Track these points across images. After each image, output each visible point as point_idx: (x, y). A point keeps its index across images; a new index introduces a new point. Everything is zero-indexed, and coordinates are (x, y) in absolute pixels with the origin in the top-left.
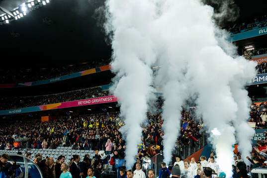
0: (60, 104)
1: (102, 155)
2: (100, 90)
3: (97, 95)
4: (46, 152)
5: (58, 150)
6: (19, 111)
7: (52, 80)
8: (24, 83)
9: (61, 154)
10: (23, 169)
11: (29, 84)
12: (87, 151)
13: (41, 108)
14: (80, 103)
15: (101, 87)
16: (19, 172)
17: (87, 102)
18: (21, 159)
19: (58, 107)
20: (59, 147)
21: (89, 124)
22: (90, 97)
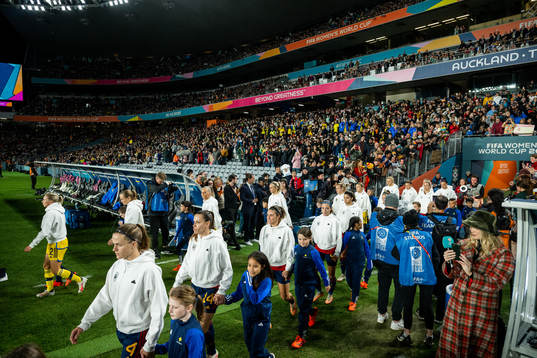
0: (230, 102)
1: (286, 170)
2: (287, 80)
3: (281, 88)
4: (213, 169)
5: (228, 166)
6: (178, 113)
7: (220, 69)
8: (182, 73)
9: (232, 171)
10: (184, 191)
11: (189, 76)
12: (268, 168)
13: (206, 108)
14: (258, 100)
15: (287, 75)
16: (180, 196)
17: (268, 98)
18: (180, 178)
19: (229, 106)
20: (230, 163)
21: (270, 131)
22: (271, 90)
